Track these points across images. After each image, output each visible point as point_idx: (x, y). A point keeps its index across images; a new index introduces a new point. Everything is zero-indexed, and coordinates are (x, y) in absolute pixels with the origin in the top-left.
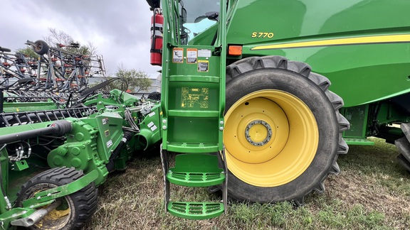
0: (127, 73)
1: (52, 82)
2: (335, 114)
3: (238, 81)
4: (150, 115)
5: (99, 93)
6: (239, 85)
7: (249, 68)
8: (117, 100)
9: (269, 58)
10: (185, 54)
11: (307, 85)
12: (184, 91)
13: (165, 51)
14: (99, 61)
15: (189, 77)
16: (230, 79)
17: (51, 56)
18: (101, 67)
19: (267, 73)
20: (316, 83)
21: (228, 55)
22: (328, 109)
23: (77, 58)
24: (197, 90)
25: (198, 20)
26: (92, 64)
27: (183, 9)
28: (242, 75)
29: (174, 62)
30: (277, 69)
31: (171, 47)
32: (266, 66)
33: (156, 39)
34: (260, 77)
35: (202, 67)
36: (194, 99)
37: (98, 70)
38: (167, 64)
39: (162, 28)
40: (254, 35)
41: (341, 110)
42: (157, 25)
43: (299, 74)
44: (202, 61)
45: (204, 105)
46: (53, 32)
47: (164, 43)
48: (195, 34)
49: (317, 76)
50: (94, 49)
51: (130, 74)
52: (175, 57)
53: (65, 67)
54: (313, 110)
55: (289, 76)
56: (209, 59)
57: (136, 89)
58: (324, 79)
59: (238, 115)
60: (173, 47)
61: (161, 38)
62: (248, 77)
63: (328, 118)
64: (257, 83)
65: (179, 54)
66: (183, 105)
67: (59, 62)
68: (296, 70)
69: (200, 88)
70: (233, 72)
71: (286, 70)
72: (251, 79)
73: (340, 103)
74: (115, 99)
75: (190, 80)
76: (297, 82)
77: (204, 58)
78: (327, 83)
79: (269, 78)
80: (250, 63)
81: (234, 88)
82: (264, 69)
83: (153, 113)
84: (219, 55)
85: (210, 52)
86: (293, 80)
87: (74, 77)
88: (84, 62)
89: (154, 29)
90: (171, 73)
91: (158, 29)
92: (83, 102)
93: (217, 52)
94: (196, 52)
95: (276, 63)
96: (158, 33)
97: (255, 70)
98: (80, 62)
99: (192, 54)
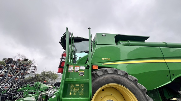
0: (47, 72)
1: (6, 77)
2: (145, 96)
3: (98, 80)
4: (53, 97)
5: (29, 84)
6: (98, 81)
7: (102, 73)
8: (37, 88)
9: (110, 69)
10: (74, 68)
11: (128, 81)
12: (72, 86)
13: (65, 67)
14: (35, 67)
15: (75, 79)
16: (94, 78)
17: (12, 64)
18: (35, 70)
19: (110, 76)
20: (132, 80)
21: (92, 69)
22: (141, 93)
23: (25, 65)
24: (78, 85)
25: (81, 52)
26: (31, 68)
27: (75, 49)
28: (99, 76)
29: (69, 71)
30: (114, 74)
31: (68, 66)
32: (109, 73)
33: (62, 63)
34: (107, 77)
35: (81, 74)
36: (77, 90)
37: (33, 71)
38: (65, 73)
39: (65, 58)
40: (103, 59)
41: (147, 93)
42: (63, 57)
43: (123, 76)
44: (81, 71)
45: (81, 94)
46: (19, 54)
47: (65, 64)
48: (80, 58)
49: (131, 77)
50: (35, 61)
51: (48, 72)
52: (69, 69)
53: (17, 69)
54: (134, 94)
55: (119, 77)
56: (84, 70)
57: (50, 80)
58: (135, 78)
59: (99, 97)
60: (69, 65)
61: (64, 62)
62: (102, 78)
63: (143, 98)
64: (106, 80)
65: (71, 68)
66: (70, 94)
67: (15, 67)
68: (121, 74)
69: (80, 84)
70: (95, 75)
71: (117, 74)
72: (104, 78)
73: (145, 90)
74: (36, 87)
75: (75, 81)
76: (124, 80)
77: (82, 70)
78: (136, 80)
79: (111, 78)
80: (102, 71)
81: (96, 83)
82: (108, 74)
83: (55, 96)
84: (88, 68)
85: (85, 67)
86: (122, 79)
87: (19, 74)
88: (27, 67)
89: (62, 58)
90: (66, 77)
91: (63, 58)
92: (17, 89)
93: (87, 68)
94: (79, 67)
95: (113, 71)
96: (63, 60)
97: (104, 74)
98: (25, 67)
99: (77, 68)
